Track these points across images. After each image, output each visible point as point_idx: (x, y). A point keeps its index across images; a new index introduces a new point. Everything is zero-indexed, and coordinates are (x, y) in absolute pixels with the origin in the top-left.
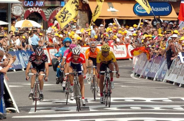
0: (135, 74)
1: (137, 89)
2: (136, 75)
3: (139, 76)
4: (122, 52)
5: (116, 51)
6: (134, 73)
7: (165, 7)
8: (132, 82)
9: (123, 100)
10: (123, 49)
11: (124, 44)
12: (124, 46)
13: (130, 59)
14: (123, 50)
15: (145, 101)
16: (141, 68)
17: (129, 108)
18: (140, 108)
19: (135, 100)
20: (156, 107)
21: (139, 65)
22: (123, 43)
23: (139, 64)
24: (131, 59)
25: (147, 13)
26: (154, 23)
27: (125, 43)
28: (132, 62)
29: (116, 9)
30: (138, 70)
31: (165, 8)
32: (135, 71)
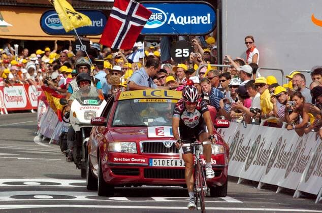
0: (42, 136)
1: (46, 163)
2: (44, 138)
3: (48, 140)
4: (19, 99)
5: (8, 97)
6: (39, 135)
7: (97, 20)
8: (35, 150)
9: (21, 183)
10: (21, 94)
11: (22, 85)
12: (22, 88)
13: (32, 111)
14: (20, 96)
15: (60, 184)
16: (52, 127)
17: (32, 196)
18: (52, 197)
19: (42, 183)
20: (78, 195)
21: (48, 122)
22: (19, 82)
23: (49, 120)
24: (34, 110)
25: (63, 30)
26: (77, 47)
27: (23, 81)
28: (35, 116)
29: (8, 22)
30: (48, 129)
31: (96, 22)
32: (41, 132)
